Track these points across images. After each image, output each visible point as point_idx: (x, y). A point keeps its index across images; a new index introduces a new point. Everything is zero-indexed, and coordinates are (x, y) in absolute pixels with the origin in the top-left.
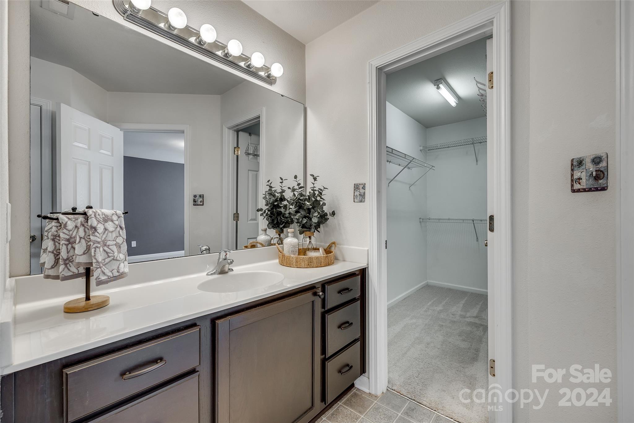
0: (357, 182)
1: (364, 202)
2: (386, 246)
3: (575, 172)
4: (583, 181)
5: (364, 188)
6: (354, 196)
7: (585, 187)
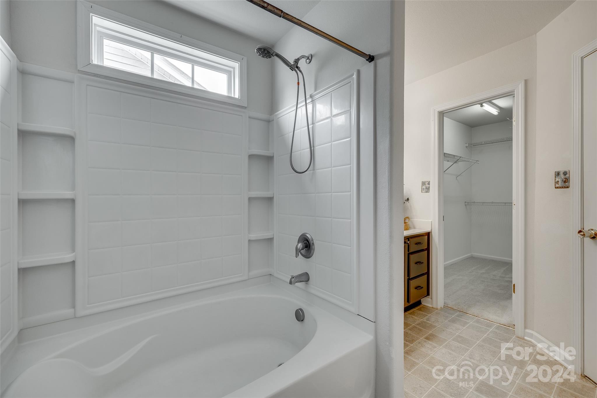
0: (423, 181)
1: (429, 192)
2: (443, 220)
3: (556, 178)
4: (560, 183)
5: (429, 184)
6: (422, 189)
7: (560, 186)
